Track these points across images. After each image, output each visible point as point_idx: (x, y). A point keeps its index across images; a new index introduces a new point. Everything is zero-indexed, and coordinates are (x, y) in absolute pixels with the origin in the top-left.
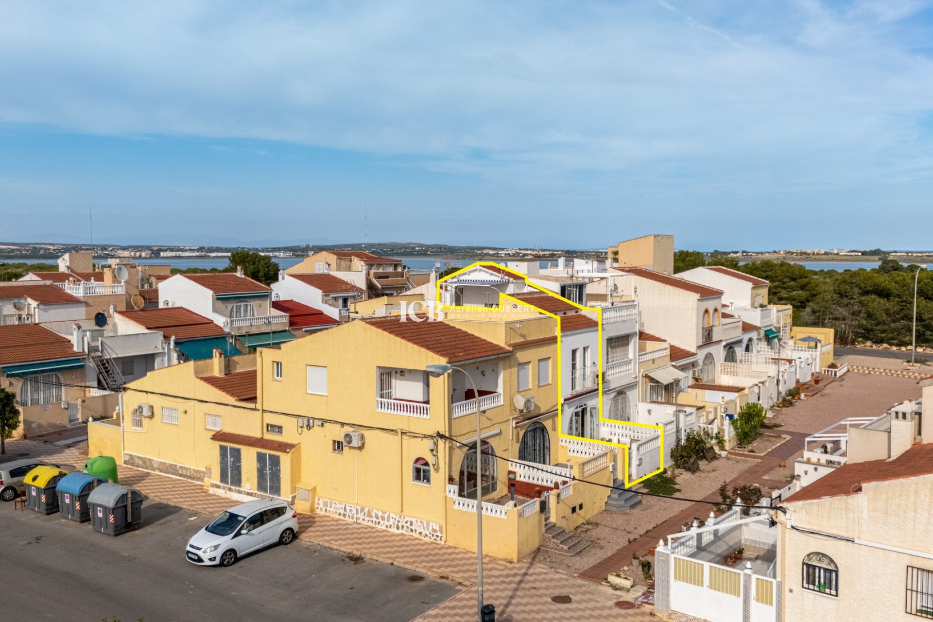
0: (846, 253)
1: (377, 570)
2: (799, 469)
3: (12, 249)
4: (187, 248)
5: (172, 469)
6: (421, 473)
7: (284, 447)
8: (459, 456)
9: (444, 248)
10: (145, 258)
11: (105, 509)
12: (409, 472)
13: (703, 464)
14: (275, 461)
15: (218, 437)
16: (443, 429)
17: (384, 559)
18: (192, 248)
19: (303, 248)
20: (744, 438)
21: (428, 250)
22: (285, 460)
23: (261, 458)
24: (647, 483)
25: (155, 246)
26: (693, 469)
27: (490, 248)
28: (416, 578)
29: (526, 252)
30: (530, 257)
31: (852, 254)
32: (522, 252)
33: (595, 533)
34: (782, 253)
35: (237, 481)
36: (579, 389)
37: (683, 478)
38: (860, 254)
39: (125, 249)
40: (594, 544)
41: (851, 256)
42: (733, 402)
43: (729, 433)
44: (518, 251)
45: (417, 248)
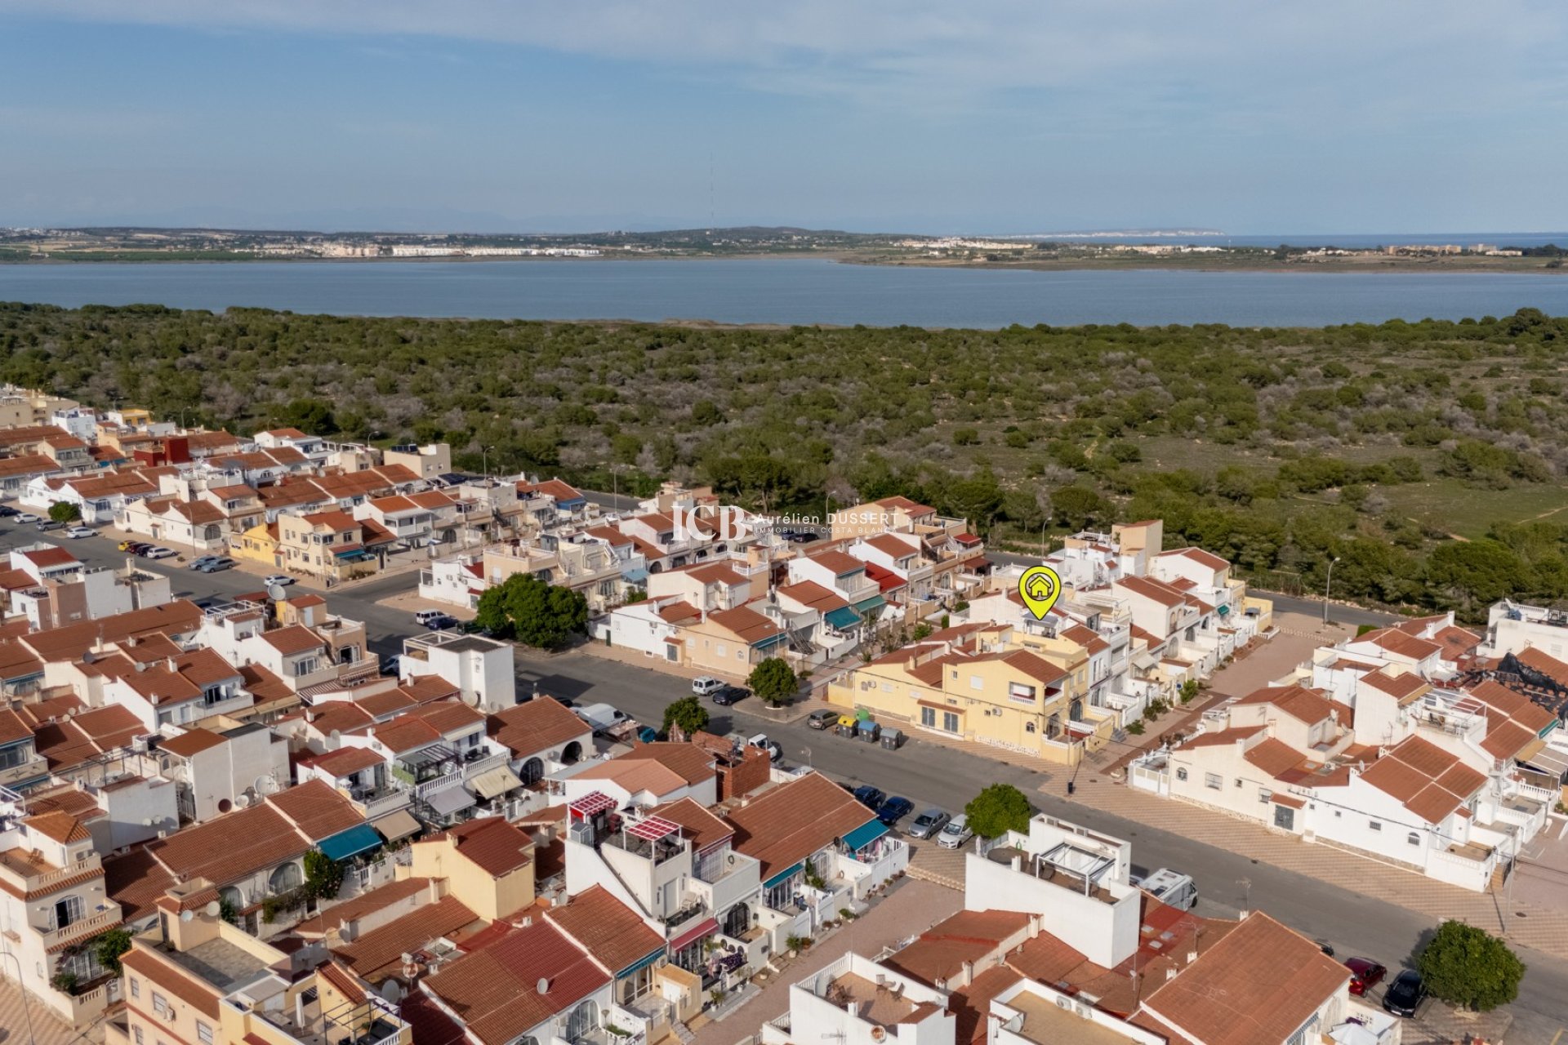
0: (1496, 252)
1: (1015, 768)
2: (1199, 726)
3: (160, 241)
4: (430, 237)
5: (888, 714)
6: (1030, 728)
7: (961, 711)
8: (1047, 721)
9: (840, 238)
10: (372, 259)
11: (890, 739)
12: (1025, 727)
13: (1159, 716)
14: (955, 718)
15: (921, 702)
16: (1042, 712)
17: (1017, 764)
18: (437, 237)
19: (612, 238)
20: (1185, 699)
21: (813, 242)
22: (960, 717)
23: (947, 715)
24: (1128, 727)
25: (378, 234)
26: (1154, 719)
27: (914, 238)
28: (1034, 772)
29: (973, 245)
30: (982, 260)
31: (1508, 253)
32: (969, 244)
33: (1105, 754)
34: (1391, 251)
35: (932, 723)
36: (1097, 680)
37: (1149, 724)
38: (1520, 253)
39: (333, 238)
40: (1104, 759)
41: (1505, 257)
42: (1183, 675)
43: (1177, 698)
44: (960, 243)
45: (795, 238)
